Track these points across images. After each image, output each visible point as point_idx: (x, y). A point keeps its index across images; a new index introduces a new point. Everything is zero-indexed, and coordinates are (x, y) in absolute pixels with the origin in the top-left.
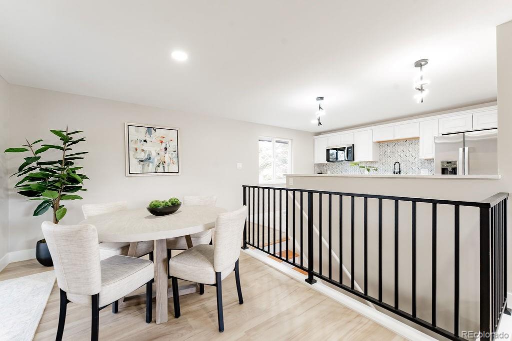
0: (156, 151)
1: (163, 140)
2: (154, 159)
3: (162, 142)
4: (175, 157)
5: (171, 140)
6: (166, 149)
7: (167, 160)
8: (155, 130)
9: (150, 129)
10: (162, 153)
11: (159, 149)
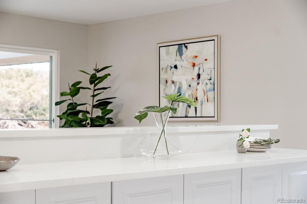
0: (187, 80)
1: (196, 61)
2: (184, 94)
3: (194, 65)
4: (210, 90)
5: (206, 60)
6: (199, 76)
7: (200, 95)
8: (186, 47)
9: (181, 47)
10: (194, 84)
11: (190, 78)
